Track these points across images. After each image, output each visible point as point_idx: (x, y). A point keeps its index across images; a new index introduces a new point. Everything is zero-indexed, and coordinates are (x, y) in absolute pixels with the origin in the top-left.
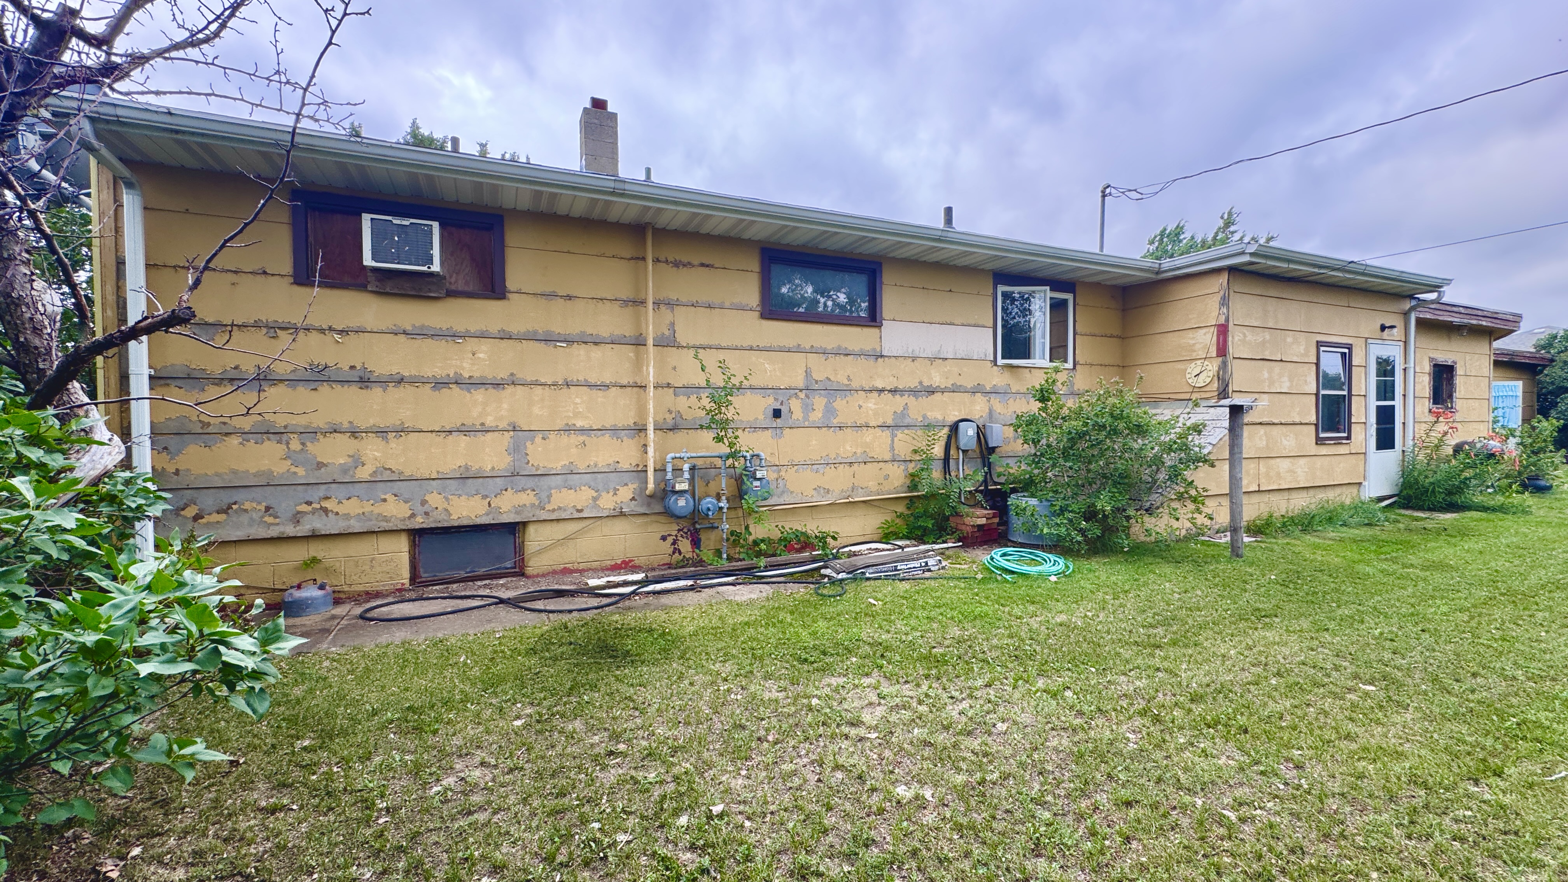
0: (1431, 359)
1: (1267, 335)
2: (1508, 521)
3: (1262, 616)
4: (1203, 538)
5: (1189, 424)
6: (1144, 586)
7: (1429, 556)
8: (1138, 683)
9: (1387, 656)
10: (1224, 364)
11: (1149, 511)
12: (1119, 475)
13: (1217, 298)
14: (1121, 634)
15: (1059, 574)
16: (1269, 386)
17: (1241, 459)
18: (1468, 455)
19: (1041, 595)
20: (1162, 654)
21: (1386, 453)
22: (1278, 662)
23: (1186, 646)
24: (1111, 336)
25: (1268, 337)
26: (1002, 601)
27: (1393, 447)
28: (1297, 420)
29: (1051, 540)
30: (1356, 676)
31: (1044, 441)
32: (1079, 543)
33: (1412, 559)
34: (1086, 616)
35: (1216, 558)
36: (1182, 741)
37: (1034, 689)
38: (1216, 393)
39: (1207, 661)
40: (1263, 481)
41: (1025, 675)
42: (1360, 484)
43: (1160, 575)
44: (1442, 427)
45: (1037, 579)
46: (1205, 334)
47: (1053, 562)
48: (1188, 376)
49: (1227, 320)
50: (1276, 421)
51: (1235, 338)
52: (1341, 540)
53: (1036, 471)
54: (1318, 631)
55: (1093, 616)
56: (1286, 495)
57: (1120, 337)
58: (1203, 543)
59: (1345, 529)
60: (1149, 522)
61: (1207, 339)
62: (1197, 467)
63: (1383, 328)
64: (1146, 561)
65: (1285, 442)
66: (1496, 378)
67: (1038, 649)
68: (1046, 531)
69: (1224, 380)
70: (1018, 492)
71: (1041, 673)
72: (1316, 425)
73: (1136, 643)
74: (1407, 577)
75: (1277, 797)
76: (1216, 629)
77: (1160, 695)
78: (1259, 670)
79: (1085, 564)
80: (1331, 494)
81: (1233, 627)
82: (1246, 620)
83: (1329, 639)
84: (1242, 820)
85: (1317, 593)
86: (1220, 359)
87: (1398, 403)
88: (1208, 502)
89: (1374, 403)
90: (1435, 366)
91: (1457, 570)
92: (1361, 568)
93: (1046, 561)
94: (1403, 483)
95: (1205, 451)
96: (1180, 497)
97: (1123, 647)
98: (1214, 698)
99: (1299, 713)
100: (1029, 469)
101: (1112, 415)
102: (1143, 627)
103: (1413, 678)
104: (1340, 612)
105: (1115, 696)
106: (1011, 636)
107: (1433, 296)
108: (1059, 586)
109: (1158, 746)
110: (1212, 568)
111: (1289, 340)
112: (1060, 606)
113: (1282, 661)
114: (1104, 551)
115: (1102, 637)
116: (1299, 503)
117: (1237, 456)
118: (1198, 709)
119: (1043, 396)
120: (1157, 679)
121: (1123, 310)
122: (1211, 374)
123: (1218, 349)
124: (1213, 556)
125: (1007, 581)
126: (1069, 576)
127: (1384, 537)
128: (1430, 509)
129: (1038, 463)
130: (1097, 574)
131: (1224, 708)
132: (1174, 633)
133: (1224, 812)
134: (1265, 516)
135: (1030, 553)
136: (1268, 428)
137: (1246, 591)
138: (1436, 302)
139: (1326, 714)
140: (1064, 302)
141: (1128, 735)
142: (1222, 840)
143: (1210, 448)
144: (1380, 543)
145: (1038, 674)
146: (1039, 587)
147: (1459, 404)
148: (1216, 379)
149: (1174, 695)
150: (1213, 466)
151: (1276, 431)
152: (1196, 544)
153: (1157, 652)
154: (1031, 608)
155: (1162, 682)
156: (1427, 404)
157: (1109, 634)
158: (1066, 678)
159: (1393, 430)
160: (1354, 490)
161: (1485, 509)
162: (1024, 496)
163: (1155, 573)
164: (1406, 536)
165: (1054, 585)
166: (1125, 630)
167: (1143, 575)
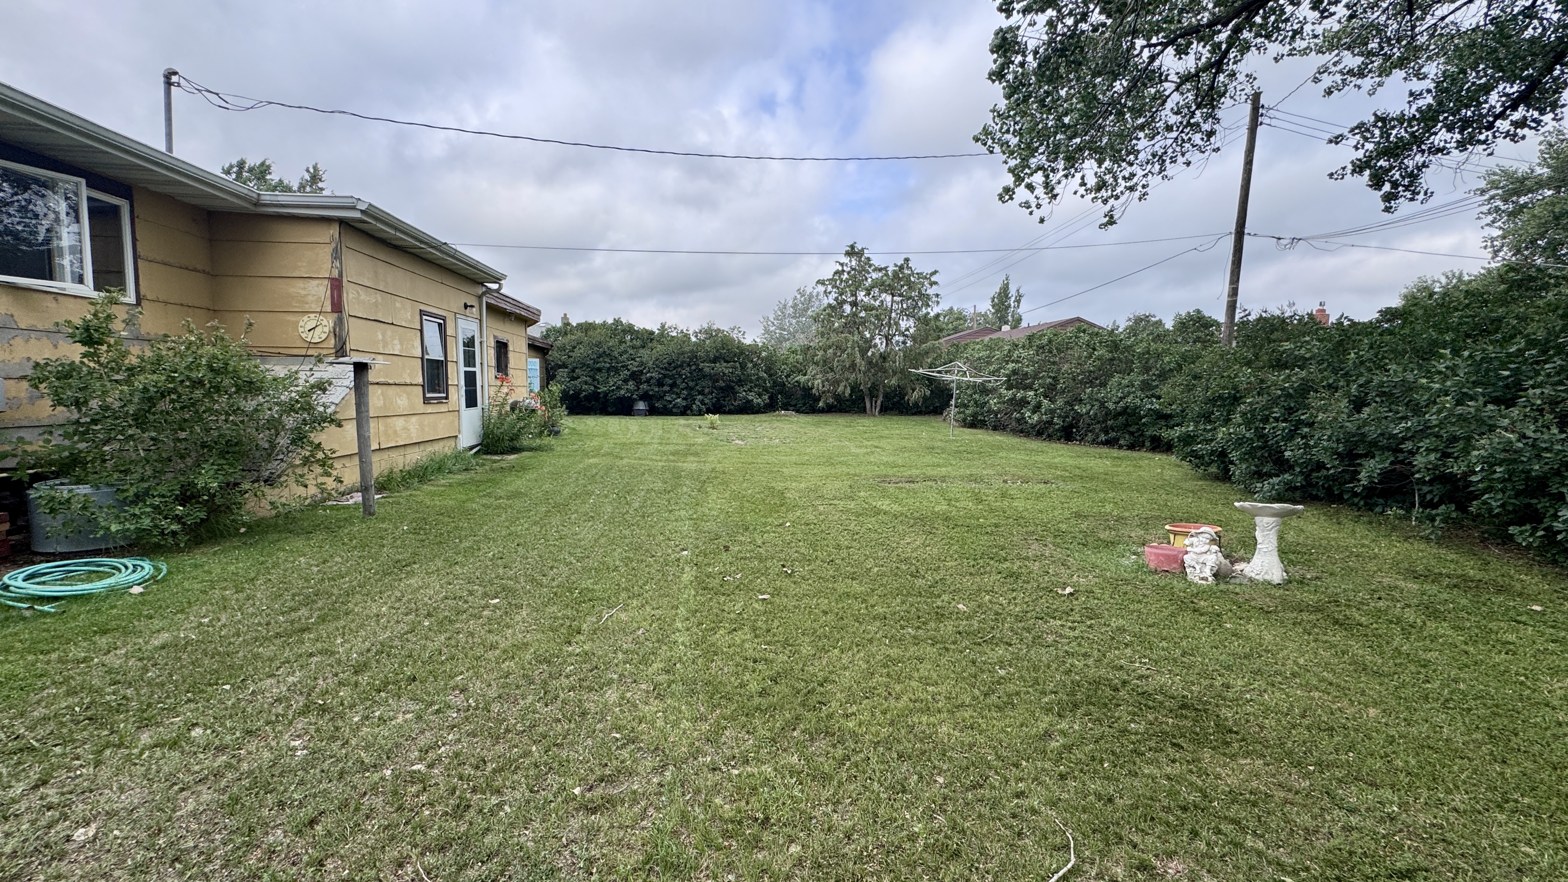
0: (495, 337)
1: (379, 297)
2: (544, 456)
3: (403, 566)
4: (330, 503)
5: (312, 380)
6: (273, 567)
7: (509, 488)
8: (291, 679)
9: (501, 571)
10: (339, 322)
11: (270, 481)
12: (227, 442)
13: (329, 249)
14: (257, 631)
15: (146, 581)
16: (384, 347)
17: (368, 417)
18: (521, 411)
19: (119, 617)
20: (312, 636)
21: (472, 410)
22: (426, 604)
23: (338, 618)
24: (195, 270)
25: (379, 299)
26: (43, 646)
27: (476, 405)
28: (408, 382)
29: (125, 538)
30: (485, 595)
31: (94, 404)
32: (174, 533)
33: (500, 492)
34: (201, 624)
35: (349, 521)
36: (356, 719)
37: (135, 751)
38: (333, 351)
39: (362, 626)
40: (382, 439)
41: (115, 739)
42: (456, 437)
43: (292, 551)
44: (505, 390)
45: (107, 596)
46: (318, 286)
47: (131, 568)
48: (301, 330)
49: (341, 274)
50: (391, 382)
51: (350, 295)
52: (450, 485)
53: (82, 446)
54: (450, 566)
55: (210, 621)
56: (402, 451)
57: (208, 273)
58: (332, 508)
59: (450, 475)
60: (272, 494)
61: (320, 291)
62: (323, 428)
63: (466, 306)
64: (271, 539)
65: (399, 402)
66: (530, 357)
67: (129, 692)
68: (114, 528)
69: (340, 337)
70: (48, 479)
71: (144, 723)
72: (423, 386)
73: (278, 635)
74: (498, 507)
75: (455, 726)
76: (365, 591)
77: (321, 682)
78: (412, 617)
79: (187, 560)
80: (437, 447)
81: (380, 584)
82: (390, 574)
83: (460, 571)
84: (430, 766)
85: (442, 534)
86: (336, 315)
87: (477, 369)
88: (337, 465)
89: (463, 369)
90: (498, 342)
91: (526, 495)
92: (469, 505)
93: (119, 570)
94: (484, 434)
95: (329, 411)
96: (306, 461)
97: (261, 645)
98: (378, 661)
99: (453, 642)
100: (67, 443)
101: (211, 368)
102: (283, 613)
103: (519, 583)
104: (463, 545)
105: (266, 706)
106: (69, 693)
107: (494, 286)
108: (149, 598)
109: (333, 739)
110: (346, 531)
111: (398, 305)
112: (157, 623)
113: (430, 602)
114: (211, 538)
115: (230, 643)
116: (414, 457)
117: (364, 414)
118: (364, 679)
119: (90, 336)
120: (313, 666)
121: (210, 240)
122: (326, 330)
123: (333, 304)
124: (345, 519)
125: (45, 614)
126: (164, 579)
127: (478, 478)
128: (502, 453)
129: (86, 432)
130: (206, 568)
131: (389, 666)
132: (320, 609)
133: (414, 768)
134: (386, 473)
135: (86, 564)
136: (385, 387)
137: (383, 546)
138: (498, 291)
139: (472, 635)
140: (115, 210)
141: (293, 743)
142: (418, 796)
143: (333, 407)
144: (478, 483)
145: (139, 728)
146: (112, 607)
147: (511, 372)
148: (332, 335)
149: (336, 675)
150: (340, 425)
151: (391, 391)
152: (325, 510)
153: (306, 636)
154: (103, 641)
155: (320, 668)
156: (493, 372)
157: (239, 636)
158: (188, 712)
159: (475, 391)
160: (452, 443)
161: (531, 449)
162: (62, 484)
163: (284, 550)
164: (491, 476)
165: (140, 598)
166: (260, 624)
167: (270, 555)
